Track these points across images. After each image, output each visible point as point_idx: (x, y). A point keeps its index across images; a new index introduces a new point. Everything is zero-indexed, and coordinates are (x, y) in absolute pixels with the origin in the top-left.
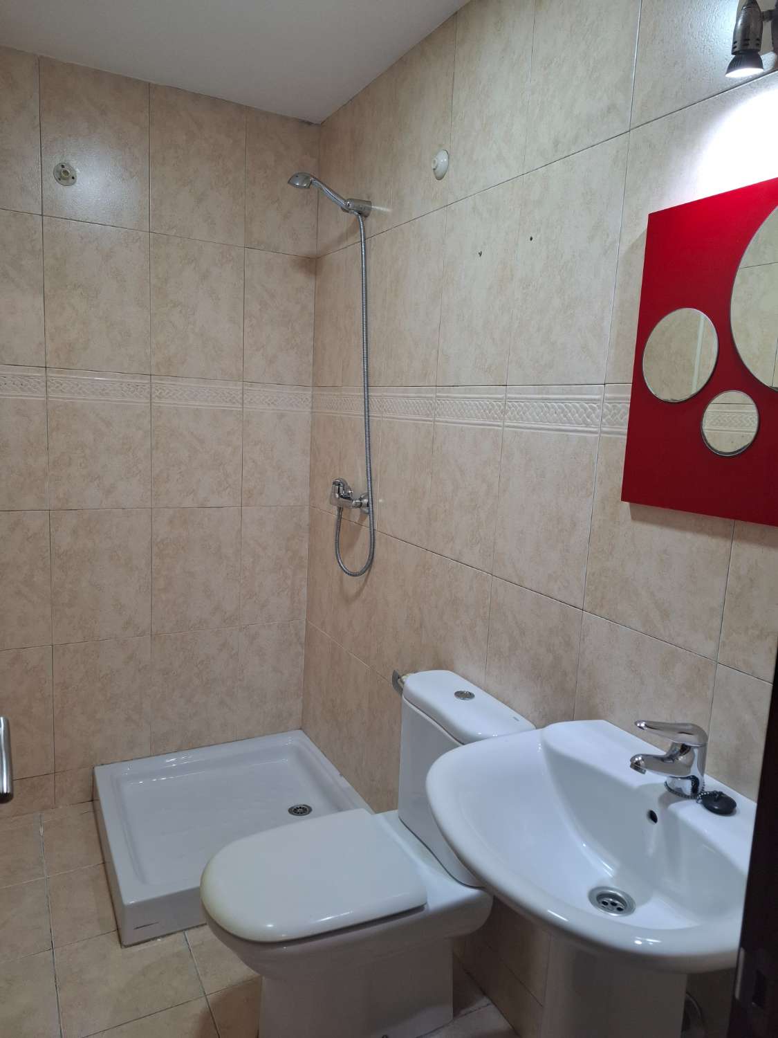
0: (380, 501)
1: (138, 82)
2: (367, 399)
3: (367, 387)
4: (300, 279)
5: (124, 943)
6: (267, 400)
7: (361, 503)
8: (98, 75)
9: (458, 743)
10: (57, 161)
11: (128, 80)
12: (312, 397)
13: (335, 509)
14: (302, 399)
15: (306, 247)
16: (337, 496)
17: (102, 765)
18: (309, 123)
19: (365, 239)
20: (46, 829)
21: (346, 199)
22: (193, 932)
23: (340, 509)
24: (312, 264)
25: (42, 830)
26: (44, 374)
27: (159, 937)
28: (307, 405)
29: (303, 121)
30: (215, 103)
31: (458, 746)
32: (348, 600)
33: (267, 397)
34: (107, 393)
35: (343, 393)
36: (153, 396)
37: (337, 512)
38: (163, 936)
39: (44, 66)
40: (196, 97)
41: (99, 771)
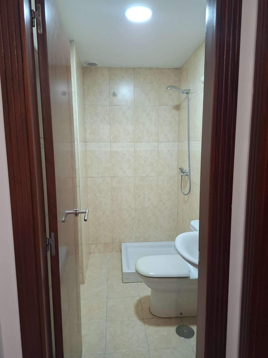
0: (192, 174)
1: (131, 68)
2: (189, 144)
3: (189, 141)
4: (174, 112)
5: (123, 282)
6: (165, 147)
7: (187, 174)
8: (122, 69)
9: (194, 230)
10: (113, 92)
11: (129, 68)
12: (178, 145)
13: (180, 176)
14: (175, 145)
15: (176, 103)
16: (181, 172)
17: (124, 243)
18: (177, 69)
19: (188, 100)
20: (109, 257)
21: (183, 90)
22: (139, 283)
23: (182, 176)
24: (178, 108)
25: (109, 256)
26: (110, 144)
27: (131, 283)
28: (176, 147)
29: (175, 68)
30: (151, 69)
31: (193, 231)
32: (185, 202)
33: (165, 146)
34: (124, 148)
35: (184, 143)
36: (135, 147)
37: (181, 177)
38: (132, 283)
39: (110, 69)
40: (146, 68)
41: (122, 244)
